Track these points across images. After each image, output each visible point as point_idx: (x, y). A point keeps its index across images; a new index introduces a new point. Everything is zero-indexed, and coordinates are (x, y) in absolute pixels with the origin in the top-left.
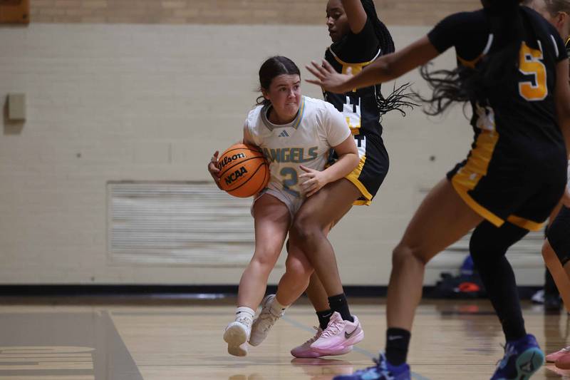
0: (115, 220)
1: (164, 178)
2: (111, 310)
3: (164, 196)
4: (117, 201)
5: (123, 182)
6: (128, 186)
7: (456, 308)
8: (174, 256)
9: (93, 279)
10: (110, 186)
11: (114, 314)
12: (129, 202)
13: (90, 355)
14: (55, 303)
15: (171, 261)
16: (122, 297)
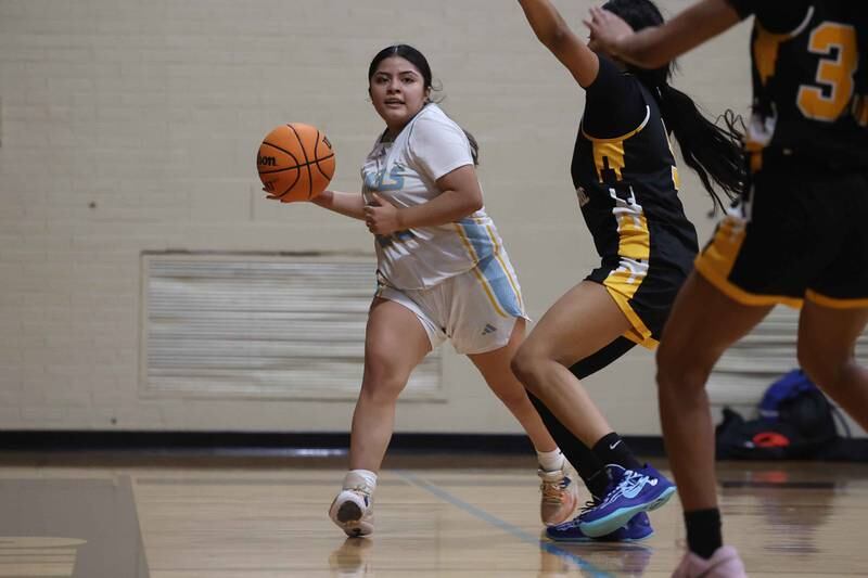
0: (154, 319)
1: (242, 247)
2: (134, 475)
3: (240, 276)
4: (158, 285)
5: (169, 252)
6: (177, 260)
7: (748, 475)
8: (257, 382)
9: (114, 421)
10: (146, 257)
11: (139, 482)
12: (178, 287)
13: (74, 551)
14: (41, 463)
15: (251, 390)
16: (164, 453)
